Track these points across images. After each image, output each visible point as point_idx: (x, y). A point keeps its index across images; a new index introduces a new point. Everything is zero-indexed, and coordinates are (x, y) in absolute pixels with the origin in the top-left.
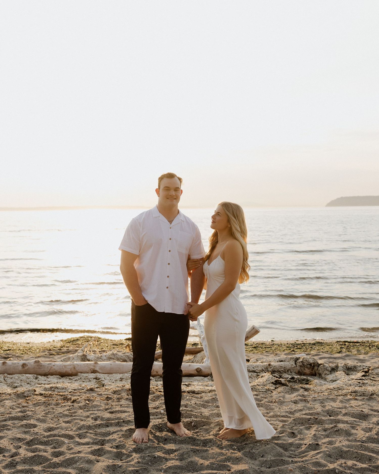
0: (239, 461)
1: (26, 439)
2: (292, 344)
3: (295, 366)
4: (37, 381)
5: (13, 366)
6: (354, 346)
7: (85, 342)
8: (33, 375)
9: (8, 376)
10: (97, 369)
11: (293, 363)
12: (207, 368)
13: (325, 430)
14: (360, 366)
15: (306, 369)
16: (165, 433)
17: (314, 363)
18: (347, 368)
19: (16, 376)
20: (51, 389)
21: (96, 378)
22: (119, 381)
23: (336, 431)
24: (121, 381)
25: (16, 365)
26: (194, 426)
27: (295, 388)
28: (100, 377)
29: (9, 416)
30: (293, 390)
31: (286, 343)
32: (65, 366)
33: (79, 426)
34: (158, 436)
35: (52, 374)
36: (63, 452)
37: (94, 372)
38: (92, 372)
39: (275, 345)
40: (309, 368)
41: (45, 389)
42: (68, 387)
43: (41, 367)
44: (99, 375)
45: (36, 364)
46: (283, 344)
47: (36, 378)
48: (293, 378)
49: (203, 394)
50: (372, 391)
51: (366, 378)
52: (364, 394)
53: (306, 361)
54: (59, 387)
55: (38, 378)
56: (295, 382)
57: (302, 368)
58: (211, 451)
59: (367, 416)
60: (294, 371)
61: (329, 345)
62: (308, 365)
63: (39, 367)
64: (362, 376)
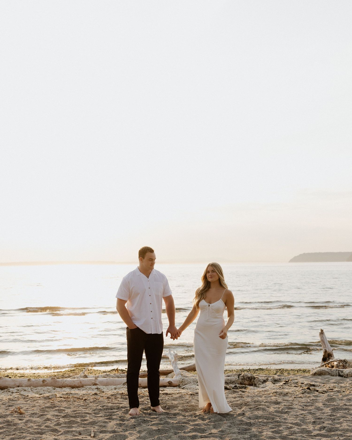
0: (195, 421)
1: (61, 415)
2: (240, 370)
3: (238, 379)
4: (55, 390)
5: (36, 382)
6: (287, 371)
7: (80, 371)
8: (51, 387)
9: (34, 388)
10: (97, 383)
11: (237, 377)
12: (176, 381)
13: (250, 409)
14: (283, 379)
15: (246, 381)
16: (149, 411)
17: (251, 377)
18: (274, 380)
19: (39, 388)
20: (67, 394)
21: (97, 389)
22: (113, 390)
23: (257, 409)
24: (115, 389)
25: (37, 381)
26: (168, 408)
27: (236, 391)
28: (100, 388)
29: (45, 407)
30: (235, 392)
31: (236, 369)
32: (74, 381)
33: (93, 409)
34: (145, 412)
35: (65, 387)
36: (87, 419)
37: (95, 384)
38: (94, 385)
39: (227, 371)
40: (248, 380)
41: (63, 394)
42: (78, 393)
43: (56, 382)
44: (99, 387)
45: (53, 380)
46: (234, 370)
47: (54, 389)
48: (236, 386)
49: (173, 395)
50: (287, 392)
51: (286, 385)
52: (281, 393)
53: (246, 375)
54: (72, 393)
55: (55, 389)
56: (237, 388)
57: (243, 381)
58: (178, 418)
59: (280, 403)
60: (237, 382)
61: (268, 371)
62: (247, 378)
63: (55, 382)
64: (283, 384)
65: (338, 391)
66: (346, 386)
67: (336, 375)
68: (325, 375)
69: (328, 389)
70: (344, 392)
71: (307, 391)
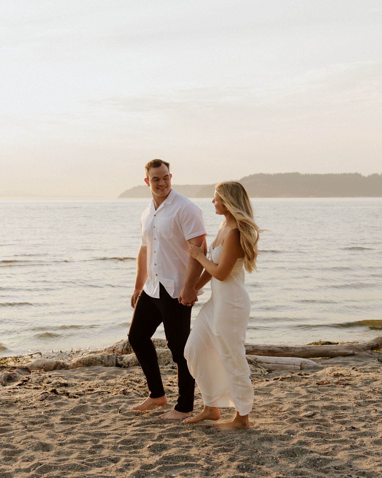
50: (17, 399)
51: (21, 387)
52: (7, 402)
64: (17, 385)
65: (100, 392)
66: (116, 383)
67: (113, 365)
68: (95, 365)
69: (86, 390)
70: (109, 393)
71: (49, 396)
